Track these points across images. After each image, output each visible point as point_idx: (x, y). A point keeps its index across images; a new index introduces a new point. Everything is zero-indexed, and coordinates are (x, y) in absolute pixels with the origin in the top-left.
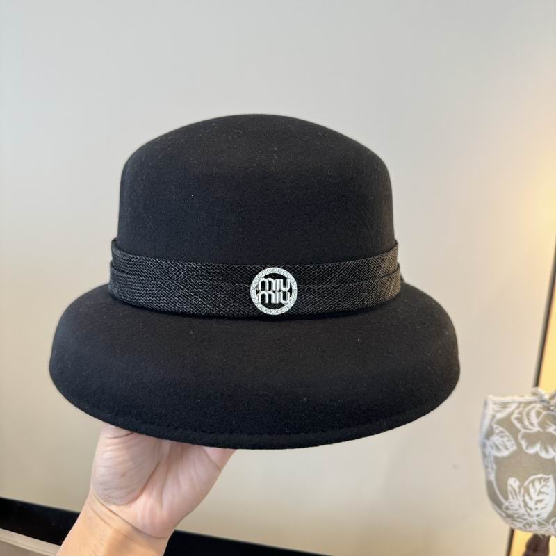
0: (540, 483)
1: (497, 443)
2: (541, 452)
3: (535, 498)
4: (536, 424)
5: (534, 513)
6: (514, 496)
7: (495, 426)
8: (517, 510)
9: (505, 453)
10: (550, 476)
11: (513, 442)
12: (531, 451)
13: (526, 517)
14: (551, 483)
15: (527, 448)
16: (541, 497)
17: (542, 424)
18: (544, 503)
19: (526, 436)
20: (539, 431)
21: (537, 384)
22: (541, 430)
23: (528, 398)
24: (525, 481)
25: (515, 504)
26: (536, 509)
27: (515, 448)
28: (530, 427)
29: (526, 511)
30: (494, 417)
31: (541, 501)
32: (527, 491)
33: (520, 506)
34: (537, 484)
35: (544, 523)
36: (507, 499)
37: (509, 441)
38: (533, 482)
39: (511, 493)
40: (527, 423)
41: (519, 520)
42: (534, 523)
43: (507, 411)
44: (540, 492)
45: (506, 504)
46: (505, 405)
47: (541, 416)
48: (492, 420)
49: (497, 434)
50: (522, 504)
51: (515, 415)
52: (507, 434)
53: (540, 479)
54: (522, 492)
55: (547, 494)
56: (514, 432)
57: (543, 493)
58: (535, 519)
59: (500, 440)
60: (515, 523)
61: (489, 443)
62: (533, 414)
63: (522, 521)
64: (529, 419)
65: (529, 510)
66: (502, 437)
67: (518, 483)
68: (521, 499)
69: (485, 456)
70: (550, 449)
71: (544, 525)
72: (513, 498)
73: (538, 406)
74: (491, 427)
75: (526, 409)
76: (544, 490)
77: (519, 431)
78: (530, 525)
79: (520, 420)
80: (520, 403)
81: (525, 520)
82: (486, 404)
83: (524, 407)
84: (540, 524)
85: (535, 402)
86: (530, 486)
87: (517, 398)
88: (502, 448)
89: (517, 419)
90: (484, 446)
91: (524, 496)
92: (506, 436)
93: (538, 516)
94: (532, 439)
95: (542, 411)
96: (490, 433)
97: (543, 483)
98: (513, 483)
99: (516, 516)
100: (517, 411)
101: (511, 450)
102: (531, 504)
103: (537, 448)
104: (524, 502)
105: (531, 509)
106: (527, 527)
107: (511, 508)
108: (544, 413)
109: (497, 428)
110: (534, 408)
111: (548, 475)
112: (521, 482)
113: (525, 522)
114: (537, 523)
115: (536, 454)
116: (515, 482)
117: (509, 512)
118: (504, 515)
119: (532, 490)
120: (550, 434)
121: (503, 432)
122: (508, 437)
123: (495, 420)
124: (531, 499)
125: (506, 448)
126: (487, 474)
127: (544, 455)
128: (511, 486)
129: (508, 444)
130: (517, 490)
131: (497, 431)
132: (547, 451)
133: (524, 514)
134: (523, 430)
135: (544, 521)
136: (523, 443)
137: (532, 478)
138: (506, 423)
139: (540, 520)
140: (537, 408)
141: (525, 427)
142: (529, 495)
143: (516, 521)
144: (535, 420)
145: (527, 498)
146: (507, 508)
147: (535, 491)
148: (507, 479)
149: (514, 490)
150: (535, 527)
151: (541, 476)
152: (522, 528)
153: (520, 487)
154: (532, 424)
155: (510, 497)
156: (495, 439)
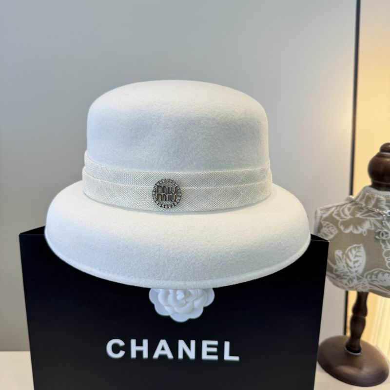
0: (355, 250)
1: (325, 232)
2: (353, 230)
3: (353, 260)
4: (348, 215)
5: (354, 270)
6: (340, 261)
7: (323, 222)
8: (343, 270)
9: (331, 237)
10: (361, 245)
11: (335, 229)
12: (347, 231)
13: (349, 274)
14: (362, 249)
15: (344, 230)
16: (357, 259)
17: (352, 214)
18: (359, 263)
19: (343, 223)
20: (351, 219)
22: (352, 217)
24: (345, 250)
25: (341, 266)
26: (355, 267)
27: (337, 232)
28: (345, 217)
29: (348, 269)
30: (321, 217)
31: (356, 262)
32: (347, 256)
33: (344, 267)
34: (354, 252)
35: (361, 277)
36: (335, 264)
37: (333, 228)
38: (350, 250)
39: (338, 260)
40: (342, 215)
41: (345, 277)
42: (354, 278)
43: (330, 212)
44: (356, 256)
45: (335, 267)
46: (328, 209)
47: (351, 210)
48: (320, 219)
49: (325, 227)
50: (345, 265)
51: (335, 213)
52: (331, 225)
53: (355, 248)
54: (345, 257)
55: (360, 256)
56: (335, 223)
58: (354, 275)
59: (327, 229)
62: (346, 210)
64: (344, 213)
65: (350, 269)
66: (328, 227)
67: (341, 252)
68: (344, 262)
70: (359, 228)
71: (361, 279)
72: (339, 262)
74: (320, 224)
75: (342, 208)
76: (358, 254)
77: (338, 221)
79: (338, 215)
80: (337, 206)
81: (348, 276)
83: (340, 208)
84: (358, 279)
85: (346, 204)
86: (349, 253)
87: (335, 204)
88: (329, 234)
89: (336, 215)
91: (346, 259)
93: (356, 272)
94: (346, 224)
95: (351, 207)
96: (320, 227)
97: (357, 250)
99: (342, 274)
100: (336, 211)
101: (335, 234)
102: (351, 264)
103: (351, 229)
104: (347, 264)
105: (351, 268)
106: (350, 282)
107: (338, 269)
108: (353, 207)
109: (324, 223)
110: (346, 207)
112: (343, 251)
113: (348, 278)
114: (356, 277)
115: (351, 232)
116: (339, 252)
117: (338, 273)
118: (335, 276)
119: (350, 255)
120: (358, 218)
121: (328, 224)
122: (332, 226)
123: (322, 219)
124: (351, 261)
125: (332, 233)
127: (356, 232)
128: (337, 255)
129: (332, 231)
130: (341, 256)
131: (324, 225)
132: (357, 229)
133: (347, 272)
134: (341, 220)
135: (361, 275)
136: (342, 228)
137: (349, 248)
138: (330, 219)
139: (358, 275)
140: (348, 206)
142: (349, 258)
143: (343, 279)
144: (347, 212)
145: (348, 261)
146: (336, 271)
147: (353, 256)
148: (334, 252)
149: (339, 257)
150: (355, 282)
151: (355, 245)
152: (348, 283)
153: (343, 255)
154: (346, 215)
155: (337, 262)
156: (324, 230)
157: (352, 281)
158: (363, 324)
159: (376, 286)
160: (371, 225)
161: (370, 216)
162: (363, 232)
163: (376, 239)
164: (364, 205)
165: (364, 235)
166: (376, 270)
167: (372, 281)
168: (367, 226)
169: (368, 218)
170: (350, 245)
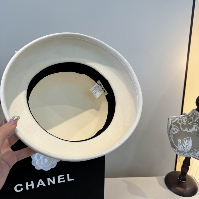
0: (187, 140)
1: (173, 130)
3: (186, 144)
4: (185, 123)
5: (186, 149)
8: (181, 149)
9: (176, 132)
10: (190, 138)
11: (178, 129)
12: (184, 131)
14: (191, 140)
17: (187, 122)
19: (182, 127)
20: (186, 125)
24: (183, 140)
26: (187, 148)
27: (179, 130)
28: (183, 124)
30: (172, 122)
31: (188, 145)
32: (184, 143)
34: (186, 140)
36: (177, 146)
39: (179, 144)
43: (176, 120)
45: (177, 147)
46: (175, 118)
49: (173, 127)
50: (182, 147)
51: (178, 121)
53: (187, 139)
55: (190, 143)
56: (178, 126)
57: (188, 143)
58: (186, 151)
59: (174, 129)
60: (180, 153)
61: (171, 130)
62: (184, 120)
63: (182, 152)
64: (183, 122)
66: (175, 128)
67: (181, 141)
68: (182, 145)
69: (170, 134)
70: (190, 130)
72: (180, 145)
74: (171, 125)
75: (182, 119)
78: (185, 153)
79: (180, 122)
80: (180, 117)
82: (169, 119)
84: (188, 153)
85: (184, 116)
86: (185, 141)
87: (178, 116)
90: (169, 131)
91: (183, 144)
92: (176, 127)
94: (184, 127)
96: (171, 127)
97: (188, 140)
98: (179, 141)
101: (178, 131)
102: (185, 146)
103: (186, 130)
104: (183, 146)
105: (185, 148)
106: (184, 154)
107: (179, 148)
108: (187, 119)
109: (173, 125)
110: (184, 118)
113: (183, 152)
114: (187, 152)
117: (178, 150)
118: (177, 151)
119: (185, 142)
120: (190, 125)
121: (175, 126)
123: (172, 123)
124: (185, 145)
129: (177, 130)
130: (181, 143)
131: (173, 126)
132: (189, 130)
133: (183, 150)
134: (181, 125)
135: (189, 151)
136: (182, 129)
138: (176, 123)
140: (185, 118)
142: (184, 144)
143: (181, 152)
145: (184, 145)
146: (178, 149)
148: (177, 140)
150: (186, 154)
151: (187, 138)
152: (183, 154)
153: (181, 142)
154: (184, 123)
155: (179, 145)
156: (173, 129)
157: (185, 154)
158: (188, 169)
159: (196, 156)
160: (196, 129)
161: (195, 124)
162: (192, 132)
163: (198, 135)
164: (193, 119)
165: (192, 133)
166: (196, 150)
167: (194, 154)
168: (193, 129)
169: (194, 126)
170: (185, 138)
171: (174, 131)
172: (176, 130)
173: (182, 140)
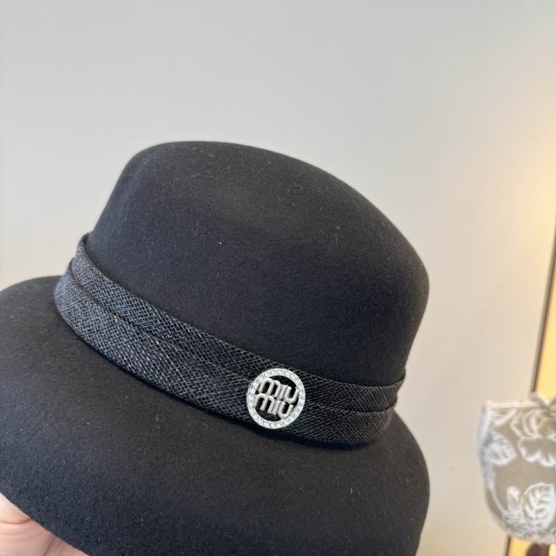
0: (541, 491)
1: (496, 451)
2: (541, 459)
3: (536, 507)
4: (536, 431)
5: (535, 523)
6: (514, 505)
7: (494, 433)
8: (517, 519)
9: (504, 462)
10: (551, 485)
11: (512, 449)
12: (531, 459)
13: (526, 527)
14: (552, 492)
15: (527, 456)
16: (542, 506)
17: (543, 432)
18: (544, 513)
19: (526, 444)
20: (539, 438)
21: (534, 388)
22: (541, 437)
23: (528, 403)
24: (525, 490)
25: (515, 513)
26: (537, 518)
27: (514, 455)
28: (530, 434)
30: (492, 424)
31: (541, 511)
32: (527, 501)
33: (519, 516)
34: (538, 495)
35: (545, 532)
36: (506, 508)
37: (508, 448)
38: (533, 491)
39: (511, 502)
40: (526, 430)
41: (519, 529)
43: (506, 418)
44: (541, 502)
45: (505, 513)
46: (503, 412)
47: (541, 423)
48: (490, 427)
49: (496, 441)
50: (522, 514)
51: (515, 422)
52: (506, 441)
53: (540, 489)
54: (522, 501)
55: (547, 503)
56: (513, 439)
57: (544, 502)
58: (535, 529)
59: (499, 447)
61: (488, 451)
62: (533, 422)
63: (522, 530)
64: (528, 426)
65: (528, 520)
66: (501, 444)
67: (517, 492)
68: (521, 508)
69: (484, 463)
70: (551, 457)
71: (545, 534)
72: (513, 507)
73: (538, 412)
74: (489, 434)
75: (525, 418)
76: (545, 499)
77: (518, 438)
79: (520, 427)
80: (519, 410)
81: (525, 529)
82: (484, 410)
83: (524, 414)
84: (541, 534)
85: (535, 408)
86: (531, 495)
87: (516, 404)
88: (501, 456)
89: (516, 425)
90: (482, 454)
91: (523, 506)
92: (505, 443)
93: (539, 525)
94: (532, 447)
95: (542, 417)
96: (488, 441)
97: (544, 492)
98: (513, 492)
99: (516, 525)
100: (516, 418)
101: (511, 458)
102: (532, 514)
103: (537, 456)
104: (525, 511)
105: (531, 519)
107: (510, 517)
108: (545, 419)
109: (496, 435)
110: (534, 414)
111: (549, 483)
112: (520, 490)
113: (525, 531)
114: (537, 532)
115: (537, 464)
116: (514, 490)
117: (509, 522)
119: (532, 500)
120: (551, 441)
121: (501, 439)
122: (507, 444)
123: (493, 427)
124: (531, 508)
125: (506, 456)
126: (486, 483)
127: (544, 463)
128: (511, 496)
129: (507, 452)
130: (517, 499)
131: (495, 438)
132: (547, 459)
133: (524, 525)
134: (523, 438)
135: (545, 530)
136: (523, 451)
137: (531, 487)
138: (505, 430)
139: (540, 529)
140: (537, 414)
141: (524, 434)
142: (529, 504)
143: (516, 531)
144: (535, 427)
145: (527, 508)
146: (507, 518)
147: (535, 500)
148: (507, 489)
149: (514, 500)
151: (541, 484)
153: (520, 496)
154: (532, 431)
155: (510, 507)
156: (495, 447)
170: (534, 483)
171: (496, 456)
172: (504, 454)
173: (522, 489)
